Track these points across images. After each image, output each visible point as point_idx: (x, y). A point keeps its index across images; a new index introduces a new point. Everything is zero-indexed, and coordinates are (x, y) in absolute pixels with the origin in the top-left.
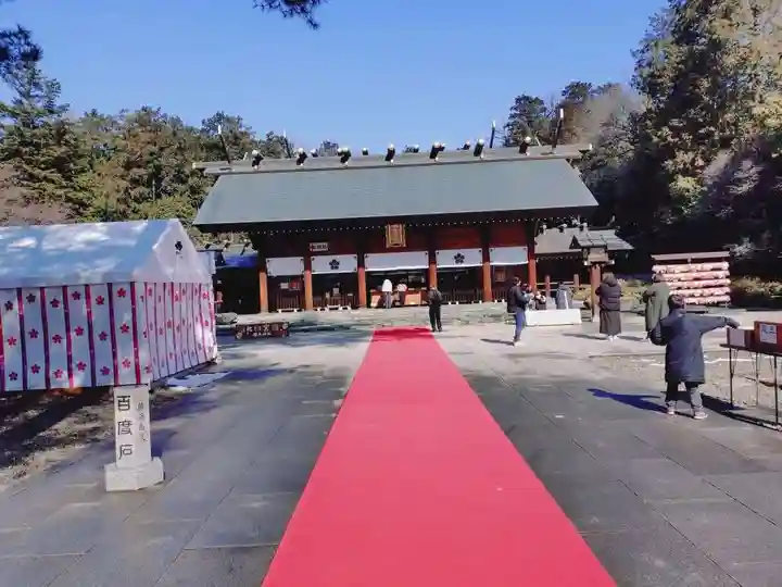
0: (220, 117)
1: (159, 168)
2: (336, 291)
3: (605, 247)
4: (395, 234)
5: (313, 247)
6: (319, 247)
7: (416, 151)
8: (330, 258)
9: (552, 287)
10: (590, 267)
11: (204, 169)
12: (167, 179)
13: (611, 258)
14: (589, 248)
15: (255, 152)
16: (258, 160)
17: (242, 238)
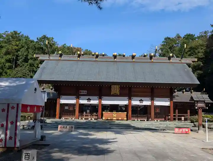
0: (45, 37)
1: (17, 56)
2: (88, 111)
3: (204, 101)
4: (115, 89)
5: (81, 92)
6: (83, 92)
7: (124, 56)
8: (88, 97)
9: (179, 116)
10: (198, 109)
11: (38, 57)
12: (21, 60)
13: (206, 106)
14: (197, 101)
15: (60, 52)
16: (61, 55)
17: (50, 86)
